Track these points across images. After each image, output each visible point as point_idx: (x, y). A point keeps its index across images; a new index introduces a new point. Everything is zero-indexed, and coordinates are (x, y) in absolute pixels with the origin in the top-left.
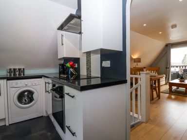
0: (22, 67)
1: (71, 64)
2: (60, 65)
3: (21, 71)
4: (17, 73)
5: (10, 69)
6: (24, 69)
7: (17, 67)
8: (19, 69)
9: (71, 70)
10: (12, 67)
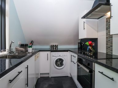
0: (57, 44)
1: (90, 43)
2: (79, 43)
3: (56, 46)
4: (54, 48)
5: (51, 45)
6: (57, 45)
7: (54, 44)
8: (55, 45)
9: (90, 47)
10: (52, 44)
